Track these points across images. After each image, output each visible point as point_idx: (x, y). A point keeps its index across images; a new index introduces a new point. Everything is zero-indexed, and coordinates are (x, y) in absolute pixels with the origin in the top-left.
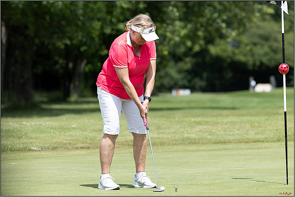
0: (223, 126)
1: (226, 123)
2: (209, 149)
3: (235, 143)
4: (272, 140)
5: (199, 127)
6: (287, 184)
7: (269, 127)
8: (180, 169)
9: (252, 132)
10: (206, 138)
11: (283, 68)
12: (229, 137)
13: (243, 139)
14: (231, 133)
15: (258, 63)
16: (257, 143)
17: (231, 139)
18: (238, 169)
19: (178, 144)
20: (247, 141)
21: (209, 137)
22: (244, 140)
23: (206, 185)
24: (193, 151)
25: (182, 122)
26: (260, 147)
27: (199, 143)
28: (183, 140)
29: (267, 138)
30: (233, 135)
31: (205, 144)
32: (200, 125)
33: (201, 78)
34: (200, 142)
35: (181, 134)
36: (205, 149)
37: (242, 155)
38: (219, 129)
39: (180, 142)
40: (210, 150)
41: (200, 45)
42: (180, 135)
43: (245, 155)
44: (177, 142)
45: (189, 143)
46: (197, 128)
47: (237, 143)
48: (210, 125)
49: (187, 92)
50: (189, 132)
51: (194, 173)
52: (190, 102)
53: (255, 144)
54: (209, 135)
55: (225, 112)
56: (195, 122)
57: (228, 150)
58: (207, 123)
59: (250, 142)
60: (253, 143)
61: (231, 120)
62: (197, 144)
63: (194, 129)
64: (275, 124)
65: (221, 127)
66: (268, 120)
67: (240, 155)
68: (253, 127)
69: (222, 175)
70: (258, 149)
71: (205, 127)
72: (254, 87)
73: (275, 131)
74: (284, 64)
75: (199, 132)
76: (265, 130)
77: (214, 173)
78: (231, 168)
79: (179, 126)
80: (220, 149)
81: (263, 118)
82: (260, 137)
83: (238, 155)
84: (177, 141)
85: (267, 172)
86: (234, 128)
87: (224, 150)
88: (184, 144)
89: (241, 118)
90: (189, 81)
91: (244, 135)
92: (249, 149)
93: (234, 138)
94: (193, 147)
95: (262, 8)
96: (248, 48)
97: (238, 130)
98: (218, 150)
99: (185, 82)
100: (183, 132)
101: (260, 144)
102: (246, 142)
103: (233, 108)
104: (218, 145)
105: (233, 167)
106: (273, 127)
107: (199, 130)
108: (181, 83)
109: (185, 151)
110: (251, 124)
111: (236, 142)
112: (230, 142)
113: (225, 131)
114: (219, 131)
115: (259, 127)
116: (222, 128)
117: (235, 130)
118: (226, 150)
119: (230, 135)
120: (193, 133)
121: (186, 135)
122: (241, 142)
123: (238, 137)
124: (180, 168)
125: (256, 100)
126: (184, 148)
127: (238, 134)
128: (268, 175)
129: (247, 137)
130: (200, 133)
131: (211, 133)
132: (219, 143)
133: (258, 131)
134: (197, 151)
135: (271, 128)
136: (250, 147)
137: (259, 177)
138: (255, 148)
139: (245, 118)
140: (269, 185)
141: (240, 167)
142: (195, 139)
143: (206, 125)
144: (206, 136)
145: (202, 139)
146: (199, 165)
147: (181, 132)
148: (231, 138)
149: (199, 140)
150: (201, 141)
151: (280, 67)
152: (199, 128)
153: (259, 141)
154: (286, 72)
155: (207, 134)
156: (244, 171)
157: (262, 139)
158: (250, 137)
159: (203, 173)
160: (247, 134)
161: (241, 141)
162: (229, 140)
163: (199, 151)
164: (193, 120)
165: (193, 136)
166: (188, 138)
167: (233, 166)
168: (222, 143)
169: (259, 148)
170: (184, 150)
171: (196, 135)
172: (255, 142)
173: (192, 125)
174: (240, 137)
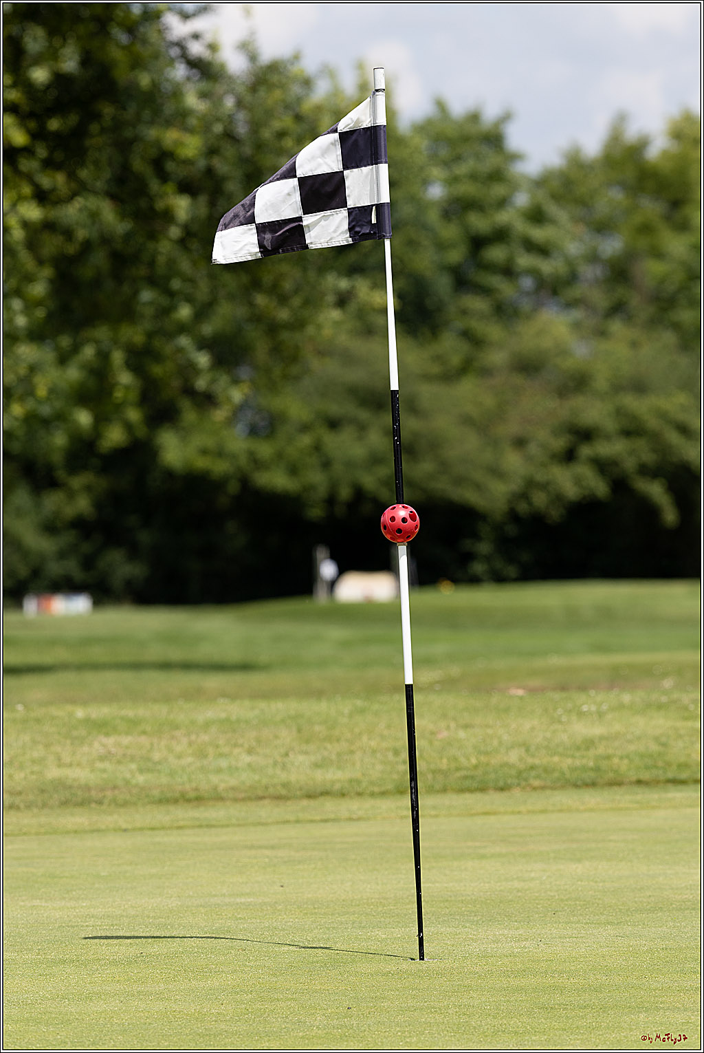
0: (193, 737)
1: (207, 725)
2: (138, 825)
3: (236, 800)
4: (376, 789)
5: (105, 740)
6: (422, 958)
7: (365, 738)
8: (22, 904)
9: (301, 758)
10: (127, 782)
11: (398, 521)
12: (215, 779)
13: (267, 788)
14: (224, 763)
15: (345, 493)
16: (321, 799)
17: (222, 786)
18: (243, 900)
19: (22, 806)
20: (284, 792)
21: (141, 779)
22: (271, 790)
23: (114, 963)
24: (76, 832)
25: (38, 721)
26: (332, 816)
27: (100, 802)
28: (43, 791)
29: (358, 782)
30: (232, 770)
31: (125, 804)
32: (107, 735)
33: (134, 552)
34: (104, 797)
35: (36, 768)
36: (124, 826)
37: (260, 847)
38: (178, 749)
39: (31, 797)
40: (141, 829)
41: (128, 427)
42: (32, 773)
43: (273, 847)
44: (17, 800)
45: (65, 803)
46: (96, 745)
47: (243, 800)
48: (144, 733)
49: (80, 605)
50: (66, 758)
51: (75, 916)
52: (88, 641)
53: (312, 803)
54: (141, 771)
55: (213, 682)
56: (87, 721)
57: (209, 826)
58: (133, 724)
59: (295, 798)
60: (305, 802)
61: (223, 715)
62: (93, 805)
63: (86, 749)
64: (389, 727)
65: (185, 741)
66: (362, 711)
67: (252, 847)
68: (307, 742)
69: (179, 925)
70: (322, 824)
71: (126, 740)
72: (332, 584)
73: (390, 756)
74: (400, 506)
75: (102, 758)
76: (352, 752)
77: (148, 917)
78: (215, 896)
79: (26, 738)
80: (181, 823)
81: (346, 706)
82: (334, 776)
83: (246, 847)
84: (20, 793)
85: (348, 913)
86: (236, 745)
87: (193, 827)
88: (44, 805)
89: (262, 705)
90: (88, 563)
91: (270, 771)
92: (287, 822)
93: (233, 782)
94: (78, 819)
95: (353, 287)
96: (306, 440)
97: (250, 751)
98: (170, 828)
99: (72, 567)
100: (41, 761)
101: (329, 806)
102: (278, 798)
103: (245, 667)
104: (172, 808)
105: (224, 895)
106: (382, 737)
107: (102, 751)
108: (55, 569)
109: (46, 833)
110: (299, 731)
111: (242, 795)
112: (217, 798)
113: (202, 754)
114: (179, 757)
115: (329, 739)
116: (190, 744)
117: (236, 751)
118: (200, 826)
119: (219, 771)
120: (79, 765)
121: (53, 773)
122: (262, 798)
123: (247, 778)
124: (24, 898)
125: (336, 633)
126: (43, 820)
127: (249, 765)
128: (353, 923)
129: (283, 777)
130: (106, 765)
131: (147, 765)
132: (176, 801)
133: (326, 753)
134: (93, 831)
135: (373, 743)
136: (292, 818)
137: (316, 931)
138: (312, 821)
139: (278, 707)
140: (353, 961)
141: (247, 894)
142: (88, 788)
143: (127, 734)
144: (128, 776)
145: (115, 788)
146: (97, 886)
147: (34, 762)
148: (223, 782)
149: (102, 790)
150: (109, 793)
151: (386, 517)
152: (104, 746)
153: (326, 793)
154: (409, 537)
155: (133, 766)
156: (264, 908)
157: (337, 786)
158: (293, 778)
159: (109, 916)
160: (284, 767)
161: (260, 793)
162: (215, 788)
163: (98, 831)
164: (80, 713)
165: (80, 775)
166: (60, 785)
167: (225, 891)
168: (189, 801)
169: (326, 821)
170: (42, 830)
171: (92, 771)
172: (310, 796)
173: (75, 733)
174: (257, 777)
